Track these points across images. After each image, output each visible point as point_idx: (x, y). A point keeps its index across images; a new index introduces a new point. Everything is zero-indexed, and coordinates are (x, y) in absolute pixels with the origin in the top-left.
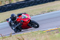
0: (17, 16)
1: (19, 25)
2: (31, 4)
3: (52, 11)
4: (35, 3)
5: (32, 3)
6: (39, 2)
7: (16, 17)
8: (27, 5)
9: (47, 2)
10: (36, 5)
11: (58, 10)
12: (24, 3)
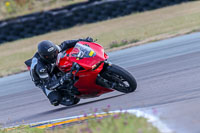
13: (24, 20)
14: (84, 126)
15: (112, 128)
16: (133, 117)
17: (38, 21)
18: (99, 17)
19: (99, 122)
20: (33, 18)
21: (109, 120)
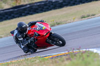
0: (28, 26)
1: (31, 42)
2: (24, 13)
3: (58, 24)
4: (30, 11)
5: (26, 12)
6: (37, 9)
7: (26, 27)
8: (17, 14)
9: (51, 10)
10: (31, 14)
11: (68, 23)
12: (11, 11)
13: (38, 4)
14: (67, 57)
15: (81, 58)
16: (92, 52)
17: (45, 5)
18: (76, 3)
19: (75, 55)
20: (43, 3)
21: (80, 54)
